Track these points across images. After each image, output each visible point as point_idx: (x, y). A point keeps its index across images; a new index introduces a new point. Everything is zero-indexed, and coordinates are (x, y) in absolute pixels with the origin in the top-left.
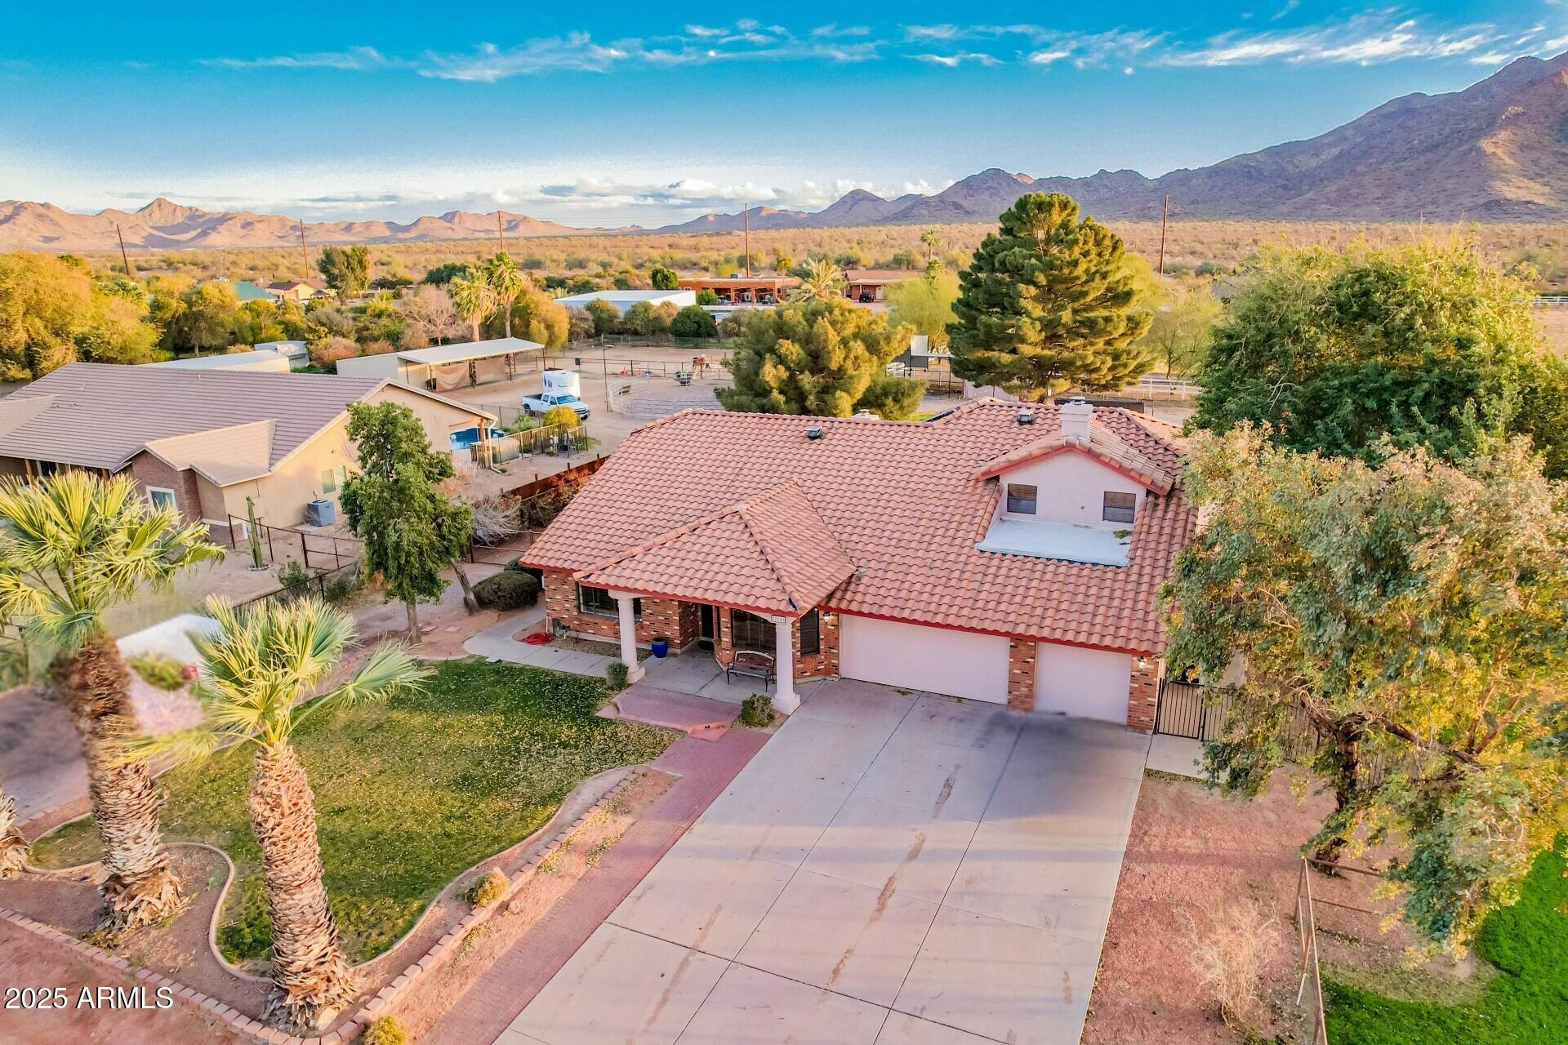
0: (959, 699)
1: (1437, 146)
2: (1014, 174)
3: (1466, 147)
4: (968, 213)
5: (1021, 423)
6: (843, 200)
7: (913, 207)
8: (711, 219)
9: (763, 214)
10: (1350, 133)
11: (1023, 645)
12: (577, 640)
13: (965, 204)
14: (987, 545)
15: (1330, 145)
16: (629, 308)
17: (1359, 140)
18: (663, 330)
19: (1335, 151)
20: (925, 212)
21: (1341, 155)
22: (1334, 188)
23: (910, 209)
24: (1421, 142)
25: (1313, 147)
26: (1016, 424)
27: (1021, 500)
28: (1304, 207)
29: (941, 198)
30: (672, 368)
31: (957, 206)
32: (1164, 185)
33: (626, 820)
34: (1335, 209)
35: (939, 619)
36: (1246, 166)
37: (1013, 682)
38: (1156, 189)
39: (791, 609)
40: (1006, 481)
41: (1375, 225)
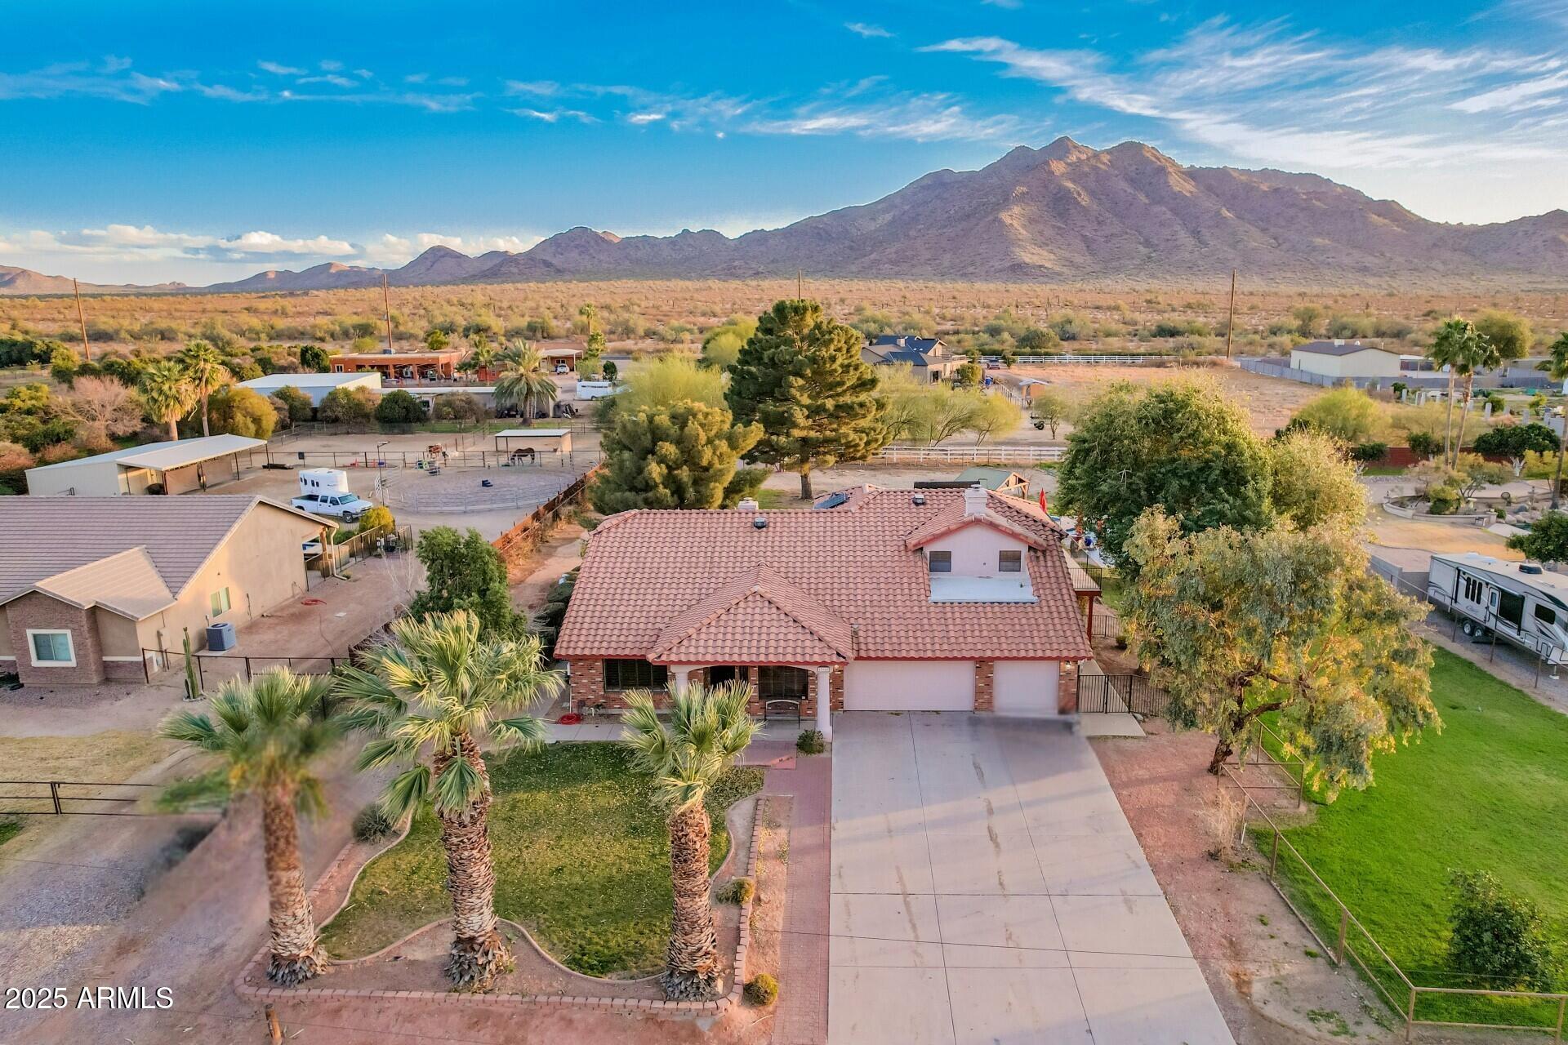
0: (937, 712)
1: (968, 216)
2: (600, 232)
3: (991, 218)
4: (558, 271)
5: (917, 504)
6: (423, 257)
7: (501, 265)
8: (272, 276)
9: (333, 271)
10: (898, 201)
11: (983, 664)
12: (609, 716)
13: (554, 261)
14: (935, 596)
15: (886, 211)
16: (325, 395)
17: (906, 208)
18: (367, 416)
19: (888, 217)
20: (515, 270)
21: (893, 221)
22: (893, 250)
23: (498, 267)
24: (956, 212)
25: (872, 211)
26: (913, 506)
27: (941, 562)
28: (870, 268)
29: (530, 256)
30: (412, 458)
31: (547, 264)
32: (744, 244)
33: (782, 832)
34: (897, 269)
35: (929, 654)
36: (816, 227)
37: (979, 692)
38: (736, 249)
39: (842, 660)
40: (927, 551)
41: (931, 284)
